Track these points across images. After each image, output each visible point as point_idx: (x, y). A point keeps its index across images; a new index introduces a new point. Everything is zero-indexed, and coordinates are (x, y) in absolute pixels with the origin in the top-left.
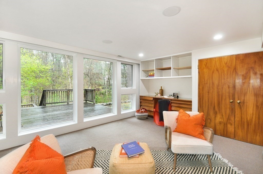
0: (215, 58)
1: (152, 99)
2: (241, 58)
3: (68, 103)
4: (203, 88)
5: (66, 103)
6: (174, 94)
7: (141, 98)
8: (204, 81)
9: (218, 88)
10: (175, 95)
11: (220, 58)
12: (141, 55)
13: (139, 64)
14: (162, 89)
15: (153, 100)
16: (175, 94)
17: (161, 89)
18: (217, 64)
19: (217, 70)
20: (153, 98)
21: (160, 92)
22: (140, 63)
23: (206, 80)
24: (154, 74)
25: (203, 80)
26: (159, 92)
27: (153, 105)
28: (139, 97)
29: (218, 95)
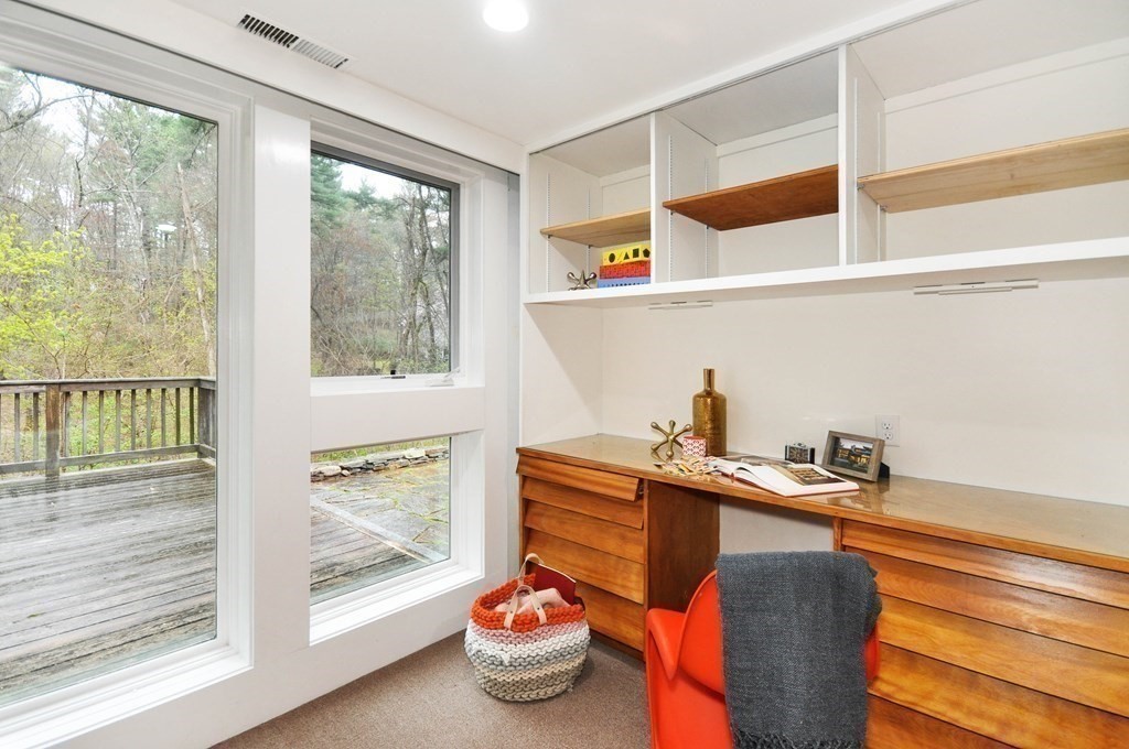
1: (628, 490)
3: (52, 476)
5: (40, 477)
6: (835, 440)
7: (528, 470)
10: (854, 453)
13: (512, 178)
14: (718, 388)
15: (639, 497)
16: (847, 445)
17: (709, 393)
20: (641, 481)
21: (695, 415)
22: (522, 168)
24: (647, 253)
26: (686, 418)
27: (638, 542)
28: (516, 458)
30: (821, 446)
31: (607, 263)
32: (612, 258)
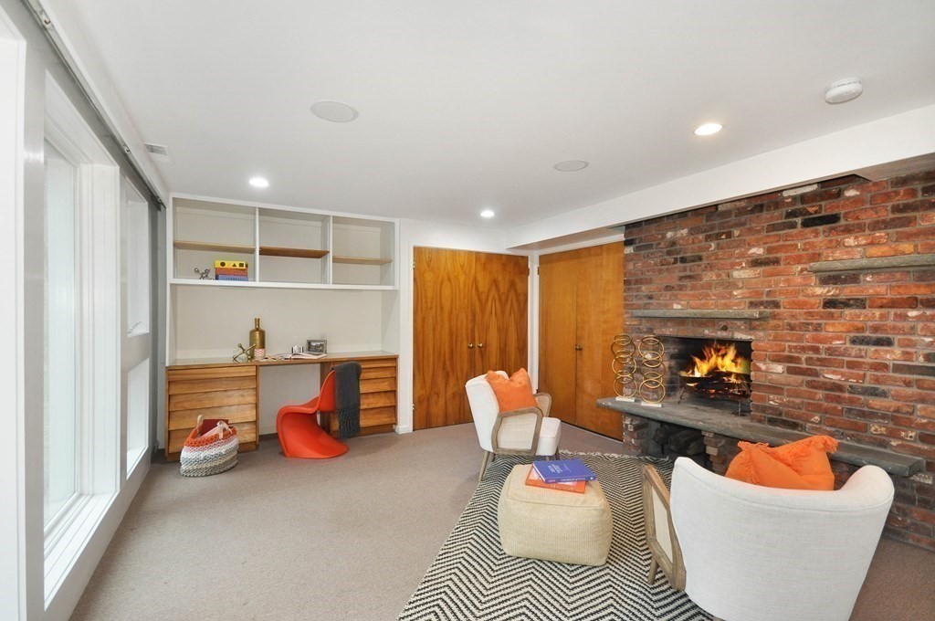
0: (446, 250)
1: (249, 372)
2: (483, 261)
4: (423, 320)
7: (176, 378)
8: (426, 302)
9: (450, 319)
10: (317, 347)
11: (454, 253)
12: (259, 182)
14: (262, 327)
15: (257, 374)
16: (314, 344)
17: (256, 329)
18: (449, 265)
19: (449, 280)
20: (257, 366)
23: (429, 301)
25: (424, 300)
28: (166, 372)
29: (451, 334)
30: (306, 346)
31: (219, 266)
32: (223, 264)
